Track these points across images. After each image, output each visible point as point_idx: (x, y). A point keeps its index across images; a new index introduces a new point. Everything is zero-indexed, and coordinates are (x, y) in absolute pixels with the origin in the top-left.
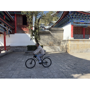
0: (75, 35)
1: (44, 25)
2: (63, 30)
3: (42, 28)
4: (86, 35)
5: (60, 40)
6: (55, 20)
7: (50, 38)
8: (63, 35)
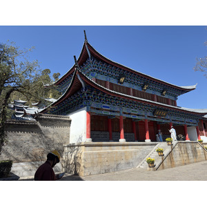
0: (93, 132)
1: (24, 104)
2: (70, 121)
3: (18, 110)
4: (114, 134)
5: (62, 144)
6: (54, 97)
7: (37, 140)
8: (69, 131)
